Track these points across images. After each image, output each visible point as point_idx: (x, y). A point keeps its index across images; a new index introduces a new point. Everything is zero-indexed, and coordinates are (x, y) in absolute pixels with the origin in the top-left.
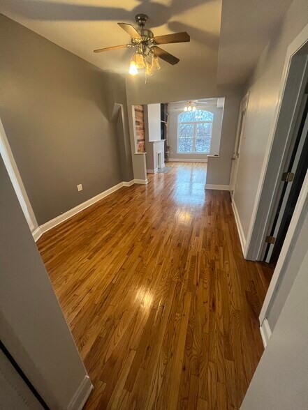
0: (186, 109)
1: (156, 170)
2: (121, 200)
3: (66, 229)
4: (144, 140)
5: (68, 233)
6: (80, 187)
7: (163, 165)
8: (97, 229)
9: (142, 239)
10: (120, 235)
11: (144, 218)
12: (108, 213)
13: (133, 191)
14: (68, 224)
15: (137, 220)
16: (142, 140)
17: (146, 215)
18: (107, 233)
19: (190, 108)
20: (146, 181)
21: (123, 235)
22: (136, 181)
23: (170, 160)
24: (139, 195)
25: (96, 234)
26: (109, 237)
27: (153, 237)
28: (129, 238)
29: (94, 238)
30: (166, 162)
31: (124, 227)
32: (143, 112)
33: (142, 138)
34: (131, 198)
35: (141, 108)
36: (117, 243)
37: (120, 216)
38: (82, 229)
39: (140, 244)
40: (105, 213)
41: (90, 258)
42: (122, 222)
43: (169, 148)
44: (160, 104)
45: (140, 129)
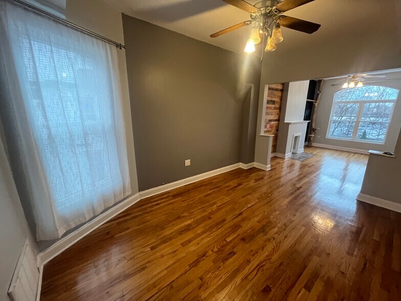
0: (345, 86)
1: (288, 155)
2: (227, 185)
3: (159, 202)
4: (278, 120)
5: (158, 206)
6: (188, 162)
7: (301, 150)
8: (182, 213)
9: (219, 250)
10: (199, 232)
11: (240, 218)
12: (205, 196)
13: (247, 177)
14: (165, 196)
15: (229, 218)
16: (275, 120)
17: (244, 215)
18: (189, 222)
19: (352, 85)
20: (268, 167)
21: (203, 233)
22: (255, 164)
23: (314, 144)
24: (252, 183)
25: (179, 218)
26: (188, 229)
27: (234, 254)
28: (205, 241)
29: (173, 223)
30: (306, 147)
31: (209, 222)
32: (282, 91)
33: (276, 118)
34: (239, 185)
35: (280, 87)
36: (189, 241)
37: (215, 203)
38: (171, 207)
39: (214, 256)
40: (201, 195)
41: (152, 249)
42: (213, 213)
43: (314, 130)
44: (308, 82)
45: (275, 108)
